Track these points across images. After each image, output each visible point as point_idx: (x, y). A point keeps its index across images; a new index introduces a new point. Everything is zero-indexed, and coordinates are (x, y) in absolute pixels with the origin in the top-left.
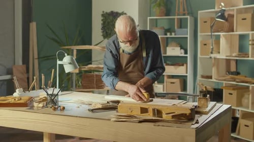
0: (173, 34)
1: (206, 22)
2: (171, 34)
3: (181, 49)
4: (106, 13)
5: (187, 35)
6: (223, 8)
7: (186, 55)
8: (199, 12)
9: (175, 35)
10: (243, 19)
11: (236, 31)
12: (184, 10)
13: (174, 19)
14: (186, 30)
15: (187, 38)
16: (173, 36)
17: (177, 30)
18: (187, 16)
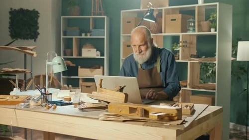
0: (88, 34)
1: (130, 22)
2: (86, 35)
3: (97, 50)
4: (15, 10)
5: (104, 36)
6: (152, 8)
7: (102, 57)
8: (122, 11)
9: (91, 35)
10: (172, 20)
12: (100, 10)
13: (89, 19)
14: (102, 30)
15: (104, 39)
16: (89, 37)
17: (93, 30)
18: (104, 15)
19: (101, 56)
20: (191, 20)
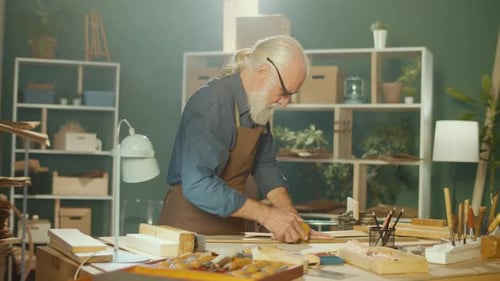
0: (76, 101)
2: (70, 103)
3: (97, 138)
5: (114, 105)
7: (106, 153)
8: (186, 54)
9: (83, 103)
11: (298, 101)
12: (103, 49)
13: (75, 68)
14: (110, 93)
15: (111, 113)
16: (77, 106)
17: (89, 93)
18: (112, 61)
19: (103, 149)
20: (353, 79)
